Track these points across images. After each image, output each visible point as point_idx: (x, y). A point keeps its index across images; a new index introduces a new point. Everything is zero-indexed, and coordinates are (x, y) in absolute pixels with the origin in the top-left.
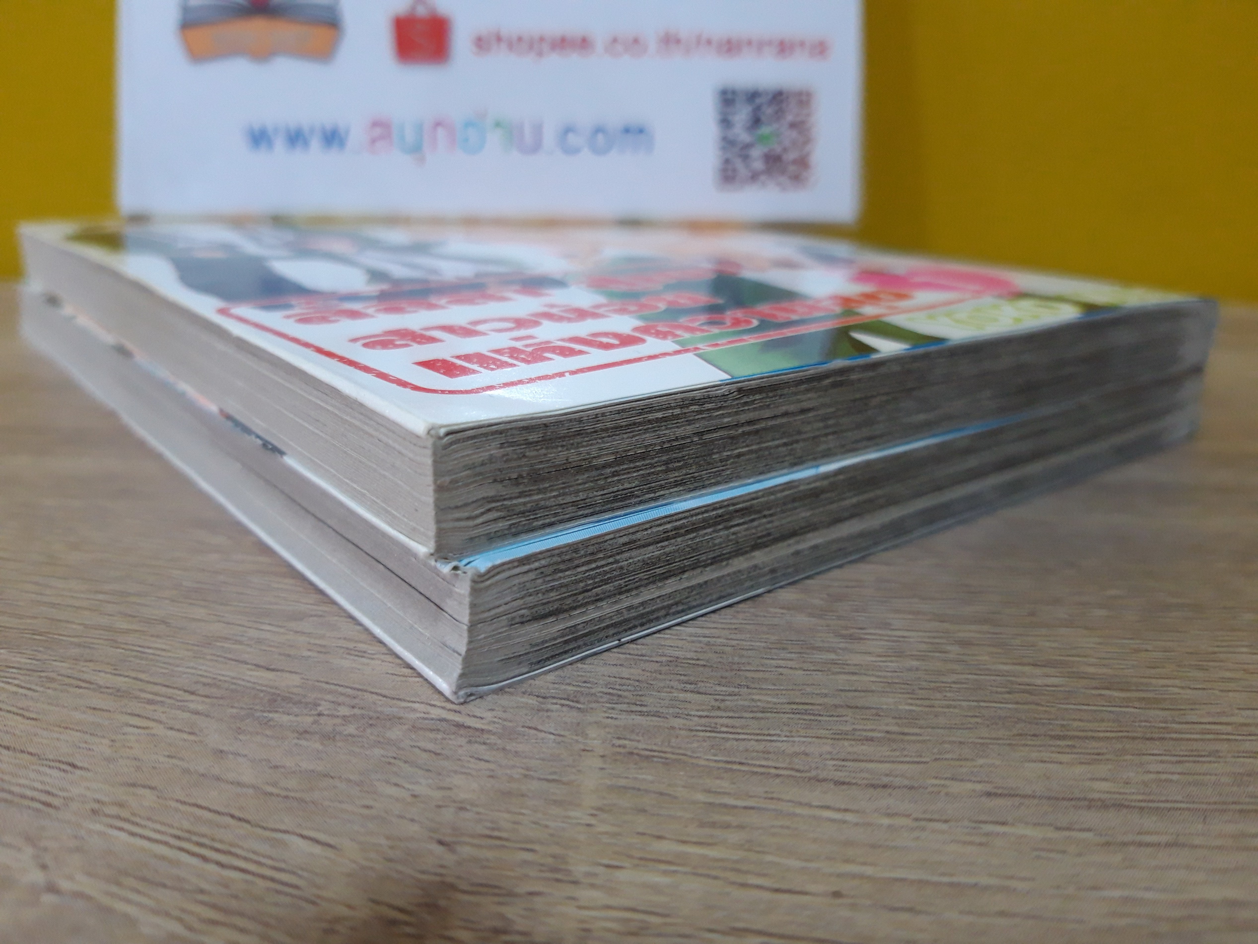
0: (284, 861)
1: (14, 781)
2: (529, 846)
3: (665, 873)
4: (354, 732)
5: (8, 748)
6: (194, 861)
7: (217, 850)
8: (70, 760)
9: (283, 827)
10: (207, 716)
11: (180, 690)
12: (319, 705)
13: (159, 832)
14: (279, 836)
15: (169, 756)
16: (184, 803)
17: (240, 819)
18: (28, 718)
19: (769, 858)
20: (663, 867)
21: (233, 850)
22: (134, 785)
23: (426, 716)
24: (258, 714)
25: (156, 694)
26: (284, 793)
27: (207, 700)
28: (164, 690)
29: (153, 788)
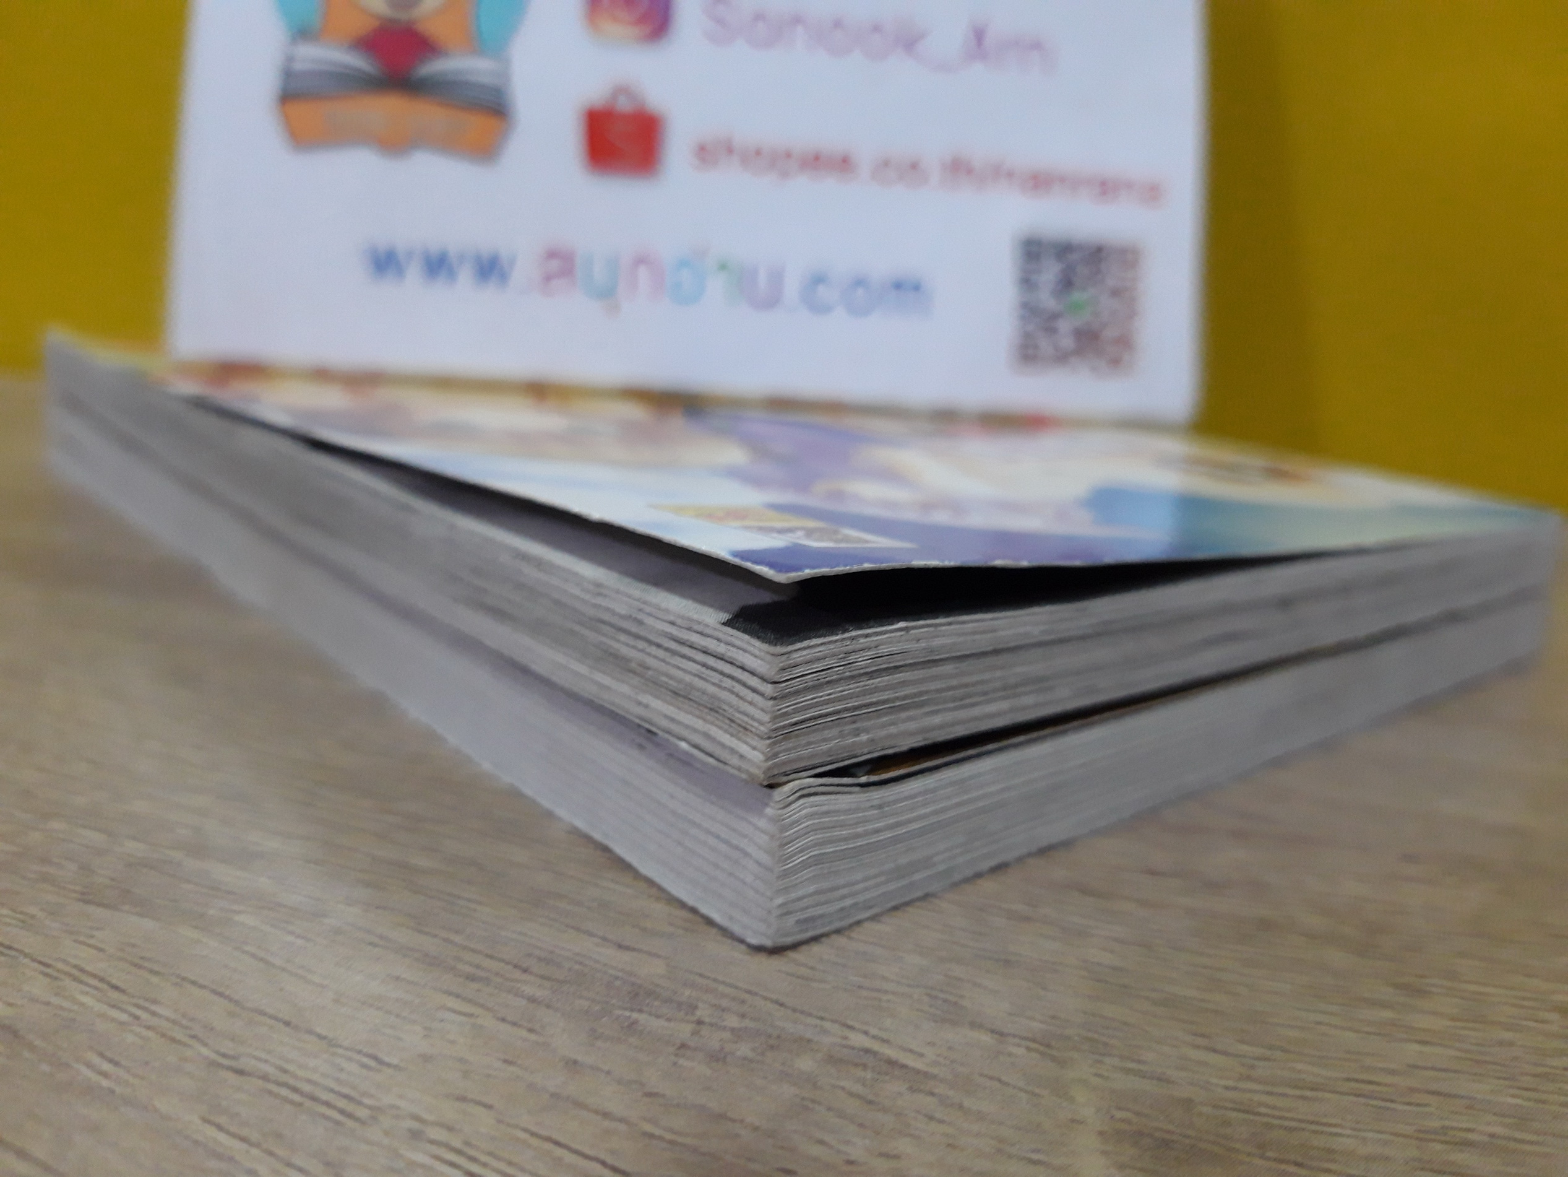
1: (300, 1073)
4: (750, 1054)
5: (287, 1024)
10: (548, 1006)
11: (508, 963)
12: (696, 1007)
15: (506, 1061)
16: (533, 1134)
22: (462, 1099)
23: (844, 1042)
24: (618, 1012)
25: (478, 967)
26: (669, 1136)
27: (547, 984)
28: (487, 963)
29: (489, 1107)
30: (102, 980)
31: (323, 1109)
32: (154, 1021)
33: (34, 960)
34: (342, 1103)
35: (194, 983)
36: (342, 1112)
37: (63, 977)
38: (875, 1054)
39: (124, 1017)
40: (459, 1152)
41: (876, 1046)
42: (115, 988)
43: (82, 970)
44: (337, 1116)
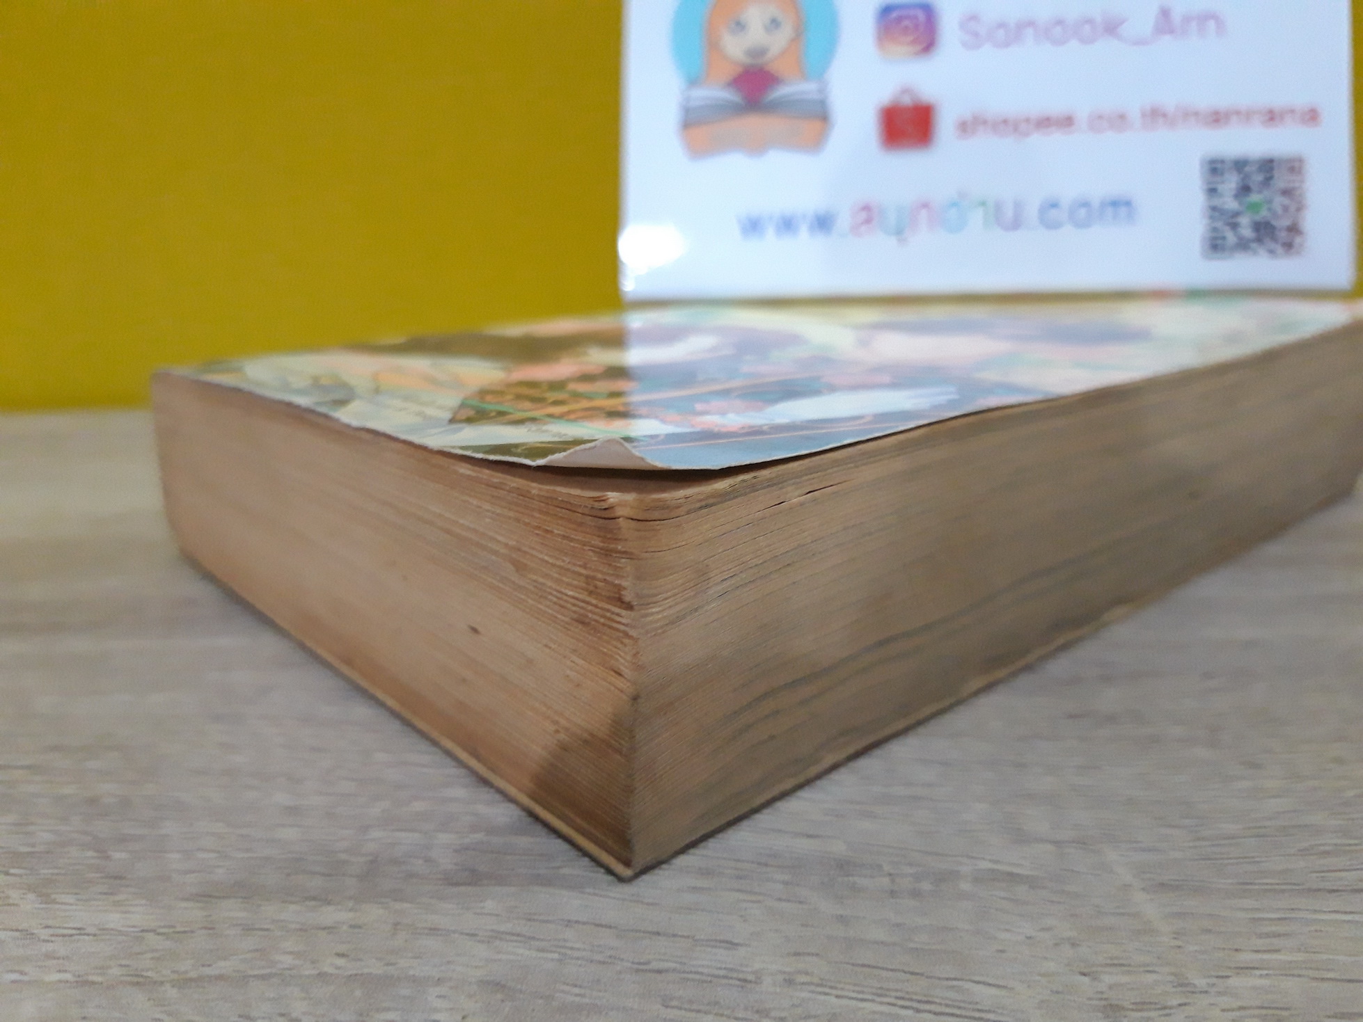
0: (977, 1003)
1: (694, 962)
2: (1151, 969)
3: (1261, 976)
4: (931, 888)
5: (658, 934)
6: (910, 1012)
7: (919, 1001)
8: (722, 938)
9: (953, 976)
10: (799, 885)
11: (753, 862)
12: (882, 866)
13: (859, 992)
14: (955, 983)
15: (802, 925)
16: (853, 965)
17: (912, 973)
18: (648, 904)
19: (1325, 957)
20: (1258, 972)
21: (930, 999)
22: (798, 954)
23: (976, 868)
24: (840, 879)
27: (786, 870)
29: (817, 955)
30: (518, 935)
31: (725, 981)
32: (576, 954)
33: (462, 934)
35: (577, 922)
36: (739, 980)
37: (491, 939)
38: (998, 870)
39: (556, 956)
40: (821, 985)
42: (533, 938)
43: (499, 932)
44: (738, 983)
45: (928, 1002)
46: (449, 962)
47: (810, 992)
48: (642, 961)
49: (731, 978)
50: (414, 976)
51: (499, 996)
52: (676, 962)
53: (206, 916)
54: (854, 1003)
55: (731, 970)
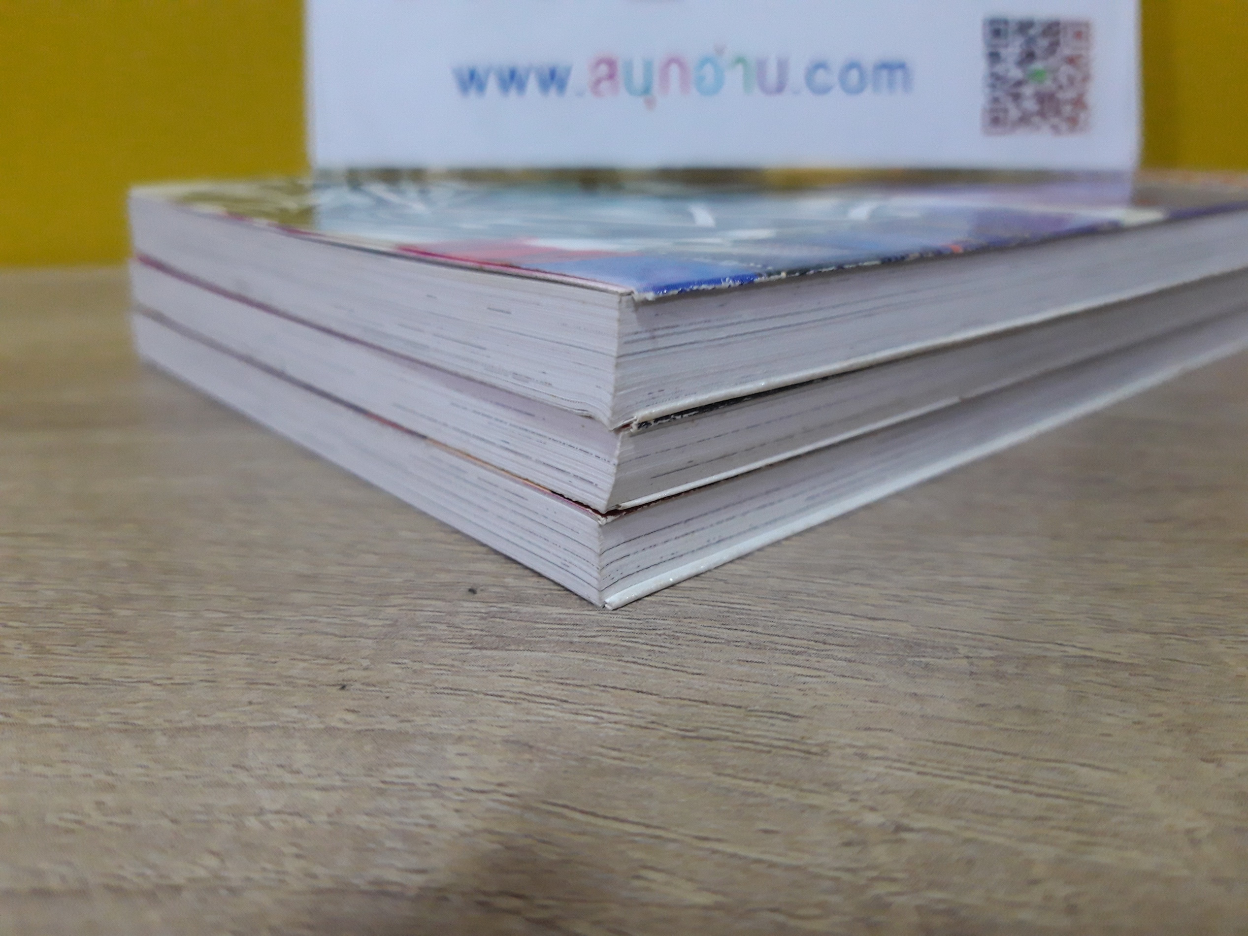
0: (1085, 786)
1: (749, 732)
4: (1016, 671)
5: (706, 702)
6: (1007, 792)
7: (1015, 781)
8: (780, 710)
9: (1053, 757)
10: (863, 663)
11: (808, 640)
12: (957, 649)
14: (1057, 765)
15: (871, 701)
16: (934, 742)
17: (1005, 753)
18: (693, 674)
21: (1030, 780)
22: (869, 729)
23: (1065, 654)
24: (911, 659)
25: (791, 645)
26: (1019, 728)
27: (848, 649)
28: (794, 642)
29: (890, 731)
31: (785, 752)
32: (615, 717)
33: (487, 694)
34: (796, 746)
35: (614, 688)
36: (804, 752)
37: (518, 701)
38: (1091, 657)
39: (591, 719)
40: (899, 761)
41: (1088, 653)
42: (565, 701)
43: (529, 694)
44: (802, 755)
45: (1026, 783)
46: (471, 721)
47: (886, 767)
48: (688, 728)
49: (793, 749)
50: (431, 733)
51: (527, 756)
52: (728, 731)
53: (208, 670)
54: (939, 780)
55: (793, 741)
